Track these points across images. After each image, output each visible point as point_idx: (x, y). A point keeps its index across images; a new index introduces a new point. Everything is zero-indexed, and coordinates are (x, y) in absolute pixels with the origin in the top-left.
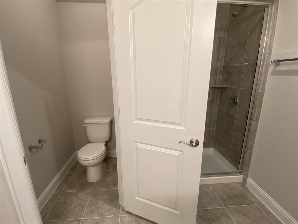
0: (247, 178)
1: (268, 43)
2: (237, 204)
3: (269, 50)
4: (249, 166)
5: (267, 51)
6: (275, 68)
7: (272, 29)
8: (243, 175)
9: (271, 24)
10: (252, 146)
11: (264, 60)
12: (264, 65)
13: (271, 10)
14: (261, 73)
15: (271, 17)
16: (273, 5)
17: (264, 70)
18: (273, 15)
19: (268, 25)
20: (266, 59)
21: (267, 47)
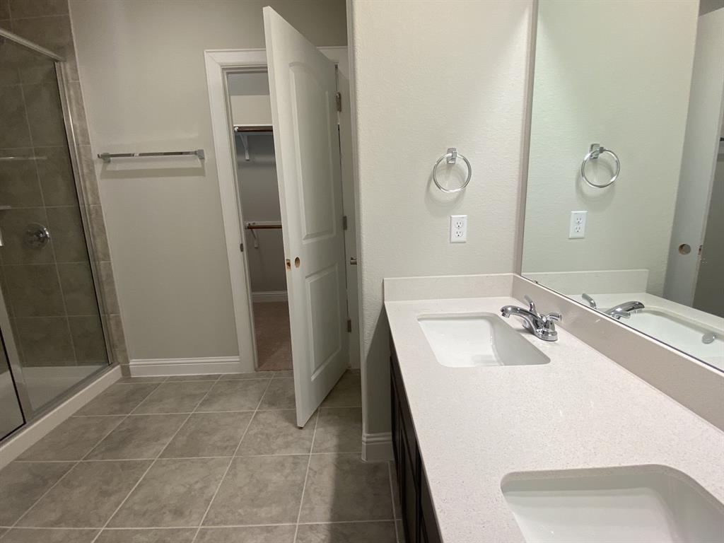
0: (129, 362)
2: (141, 399)
3: (83, 136)
5: (80, 138)
7: (77, 103)
8: (119, 363)
9: (72, 93)
10: (115, 304)
11: (79, 153)
12: (83, 162)
13: (64, 69)
14: (83, 175)
15: (67, 81)
16: (65, 61)
17: (86, 171)
18: (70, 78)
19: (67, 94)
20: (82, 150)
21: (78, 131)
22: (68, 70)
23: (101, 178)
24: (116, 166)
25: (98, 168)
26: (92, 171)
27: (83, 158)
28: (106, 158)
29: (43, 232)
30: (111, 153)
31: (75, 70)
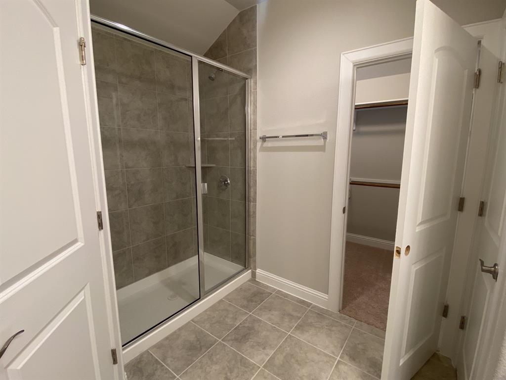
0: (256, 270)
1: (252, 118)
2: (259, 303)
3: (254, 125)
4: (255, 255)
5: (252, 126)
6: (262, 145)
7: (254, 104)
8: (251, 268)
9: (252, 98)
10: (254, 231)
11: (251, 135)
12: (252, 141)
13: (250, 83)
14: (250, 149)
15: (251, 90)
16: (251, 78)
17: (252, 147)
18: (252, 89)
19: (250, 99)
20: (252, 133)
21: (252, 122)
22: (252, 84)
23: (260, 151)
24: (269, 144)
25: (259, 144)
26: (255, 147)
27: (252, 139)
28: (264, 139)
29: (227, 181)
30: (267, 136)
31: (255, 83)
